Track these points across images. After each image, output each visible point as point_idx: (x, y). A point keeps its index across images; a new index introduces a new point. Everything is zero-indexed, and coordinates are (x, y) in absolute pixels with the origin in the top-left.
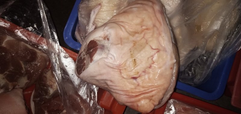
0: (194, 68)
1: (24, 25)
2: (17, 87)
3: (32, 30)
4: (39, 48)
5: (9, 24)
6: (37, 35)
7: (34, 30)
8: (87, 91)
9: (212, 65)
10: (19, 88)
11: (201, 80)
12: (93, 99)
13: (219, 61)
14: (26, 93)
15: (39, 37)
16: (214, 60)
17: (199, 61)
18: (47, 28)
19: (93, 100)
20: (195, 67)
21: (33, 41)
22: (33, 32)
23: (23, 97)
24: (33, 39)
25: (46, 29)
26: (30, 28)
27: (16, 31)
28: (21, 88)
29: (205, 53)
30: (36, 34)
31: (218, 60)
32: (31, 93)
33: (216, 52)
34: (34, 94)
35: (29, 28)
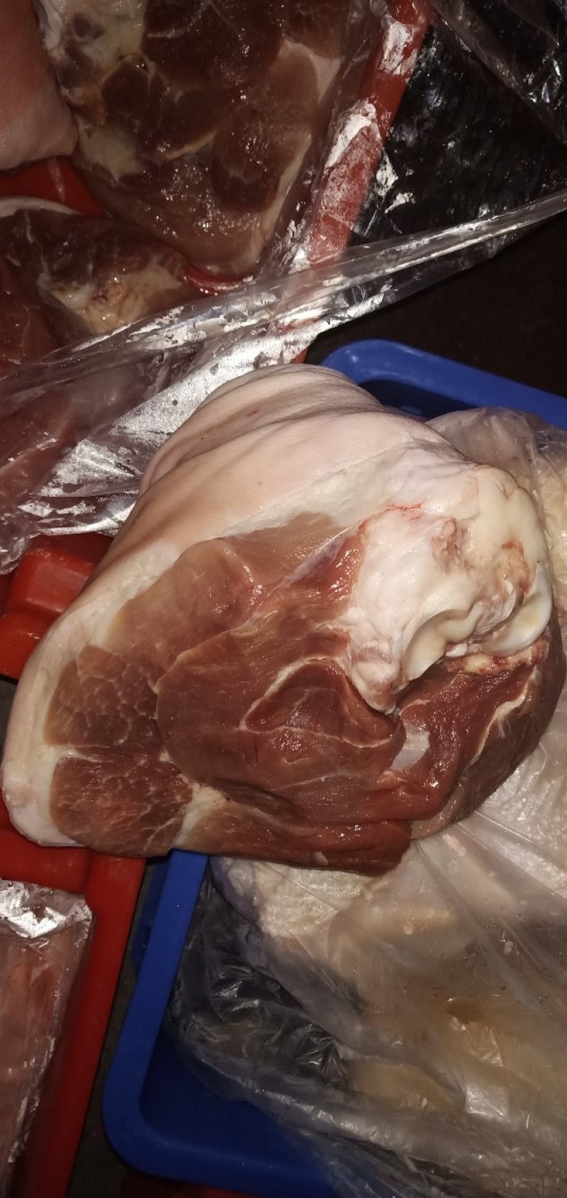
0: (261, 1009)
1: (402, 144)
2: (83, 126)
3: (380, 186)
4: (289, 223)
5: (398, 72)
6: (357, 210)
7: (382, 193)
8: (99, 482)
9: (284, 1099)
10: (79, 135)
11: (201, 1053)
12: (60, 512)
13: (307, 1134)
14: (56, 173)
15: (347, 223)
16: (308, 1109)
17: (301, 1032)
18: (397, 259)
19: (51, 515)
20: (268, 1013)
21: (327, 192)
22: (371, 191)
23: (34, 158)
24: (335, 196)
25: (394, 257)
26: (387, 176)
27: (371, 109)
28: (78, 147)
29: (343, 1061)
30: (362, 207)
31: (313, 1130)
32: (55, 198)
33: (353, 1112)
34: (52, 213)
35: (389, 168)
